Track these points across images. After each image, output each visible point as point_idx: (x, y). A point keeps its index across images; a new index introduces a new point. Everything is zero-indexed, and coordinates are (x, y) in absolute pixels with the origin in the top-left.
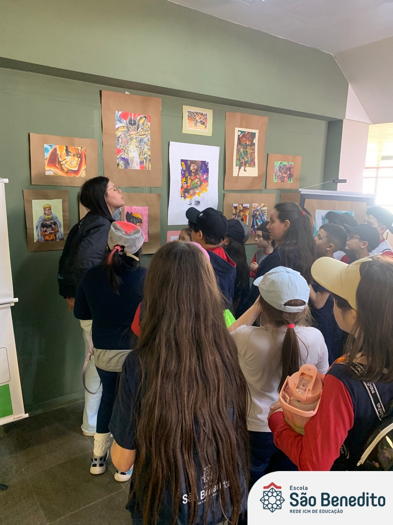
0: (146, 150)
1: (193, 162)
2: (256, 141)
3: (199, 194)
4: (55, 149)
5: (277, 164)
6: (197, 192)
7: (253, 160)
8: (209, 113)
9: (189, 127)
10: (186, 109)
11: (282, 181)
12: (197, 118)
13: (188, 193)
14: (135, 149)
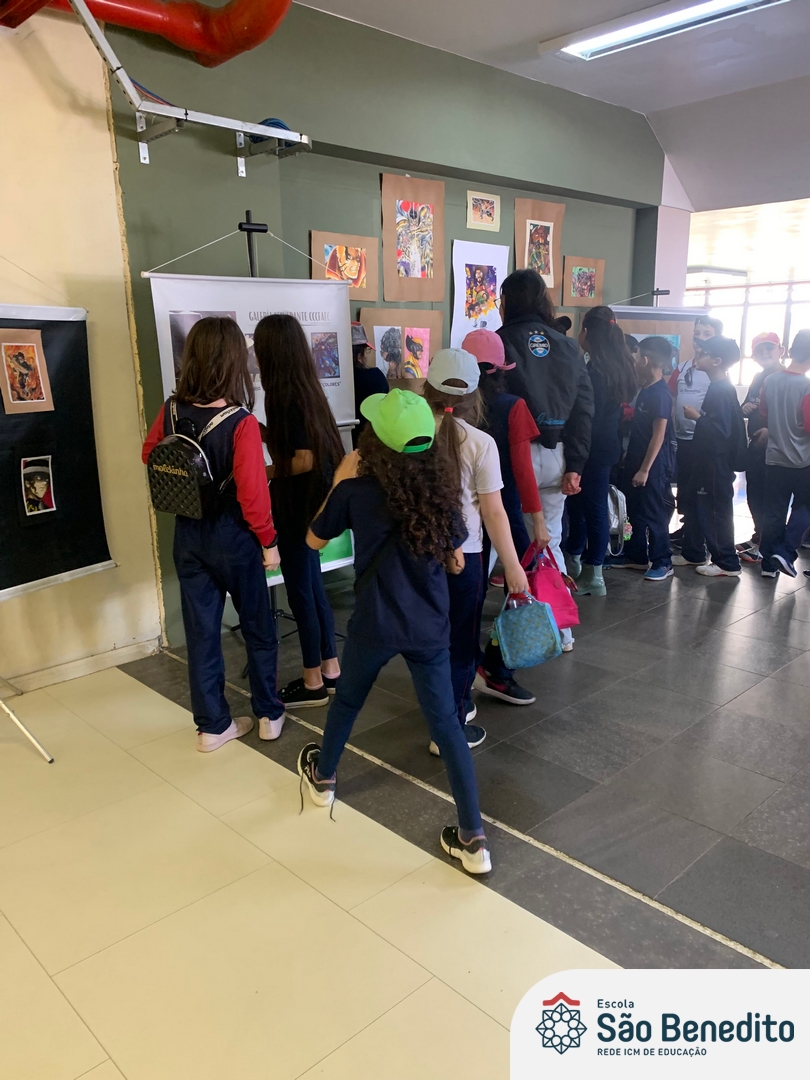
0: (428, 251)
1: (479, 268)
2: (550, 238)
3: (485, 311)
4: (335, 250)
5: (576, 270)
6: (483, 308)
7: (547, 265)
8: (496, 200)
9: (475, 221)
10: (472, 195)
11: (582, 296)
12: (483, 208)
13: (473, 310)
14: (417, 250)
